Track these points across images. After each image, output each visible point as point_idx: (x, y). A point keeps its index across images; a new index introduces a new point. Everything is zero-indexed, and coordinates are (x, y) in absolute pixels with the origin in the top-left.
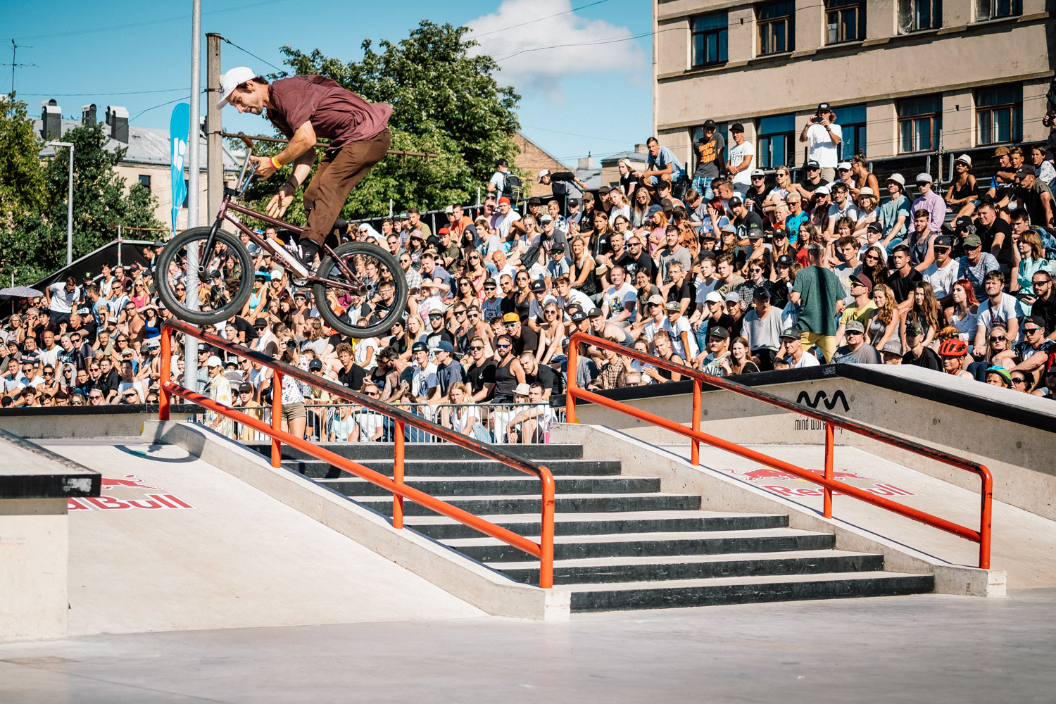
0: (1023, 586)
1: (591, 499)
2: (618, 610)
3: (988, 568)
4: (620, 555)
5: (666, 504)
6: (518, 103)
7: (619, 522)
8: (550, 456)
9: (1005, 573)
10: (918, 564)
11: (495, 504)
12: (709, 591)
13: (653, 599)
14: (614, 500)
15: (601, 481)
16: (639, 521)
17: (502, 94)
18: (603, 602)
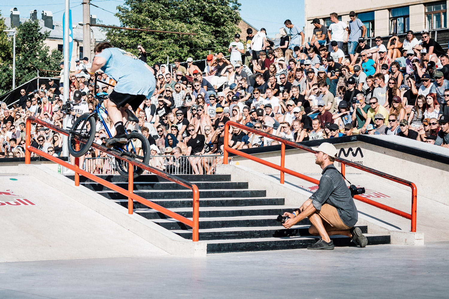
0: (436, 241)
1: (230, 200)
2: (233, 252)
3: (415, 232)
4: (239, 226)
5: (267, 202)
6: (240, 8)
7: (240, 211)
8: (215, 180)
9: (423, 234)
10: (383, 230)
11: (183, 202)
12: (278, 243)
13: (250, 247)
14: (242, 200)
15: (237, 191)
16: (250, 210)
17: (232, 3)
18: (225, 248)
